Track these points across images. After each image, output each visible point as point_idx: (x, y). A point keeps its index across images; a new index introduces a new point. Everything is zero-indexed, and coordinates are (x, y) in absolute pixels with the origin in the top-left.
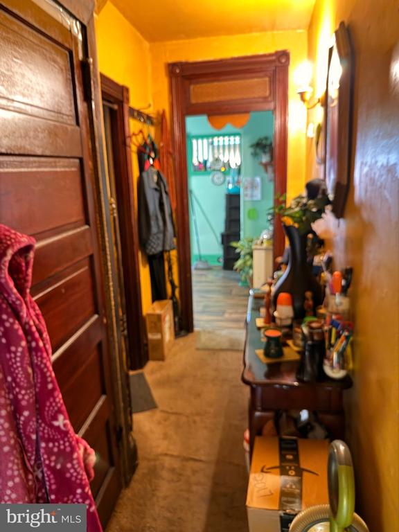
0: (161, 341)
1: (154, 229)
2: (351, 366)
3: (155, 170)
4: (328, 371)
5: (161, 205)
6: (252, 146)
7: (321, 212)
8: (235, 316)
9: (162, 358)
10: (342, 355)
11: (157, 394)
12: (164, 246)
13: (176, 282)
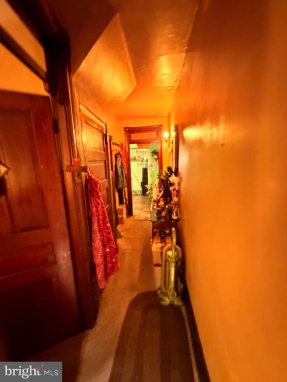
0: (122, 218)
1: (120, 181)
2: (179, 216)
3: (120, 161)
4: (173, 217)
5: (122, 173)
6: (151, 153)
7: (171, 175)
8: (146, 210)
9: (123, 224)
10: (176, 213)
11: (122, 234)
12: (123, 186)
13: (127, 198)
